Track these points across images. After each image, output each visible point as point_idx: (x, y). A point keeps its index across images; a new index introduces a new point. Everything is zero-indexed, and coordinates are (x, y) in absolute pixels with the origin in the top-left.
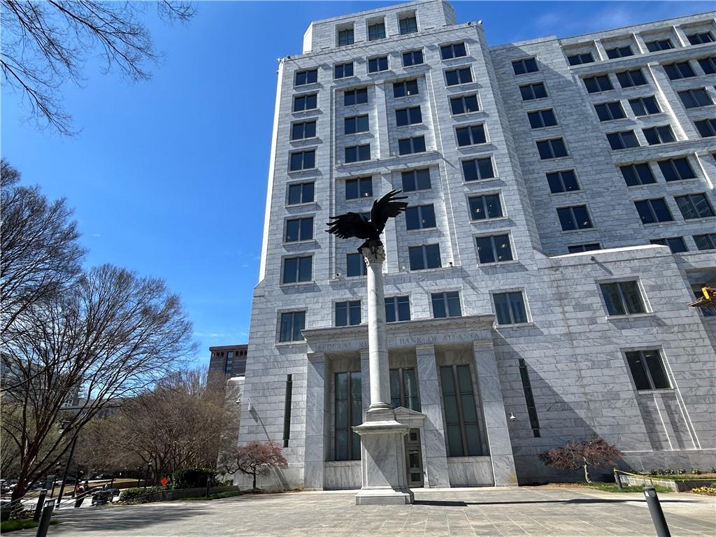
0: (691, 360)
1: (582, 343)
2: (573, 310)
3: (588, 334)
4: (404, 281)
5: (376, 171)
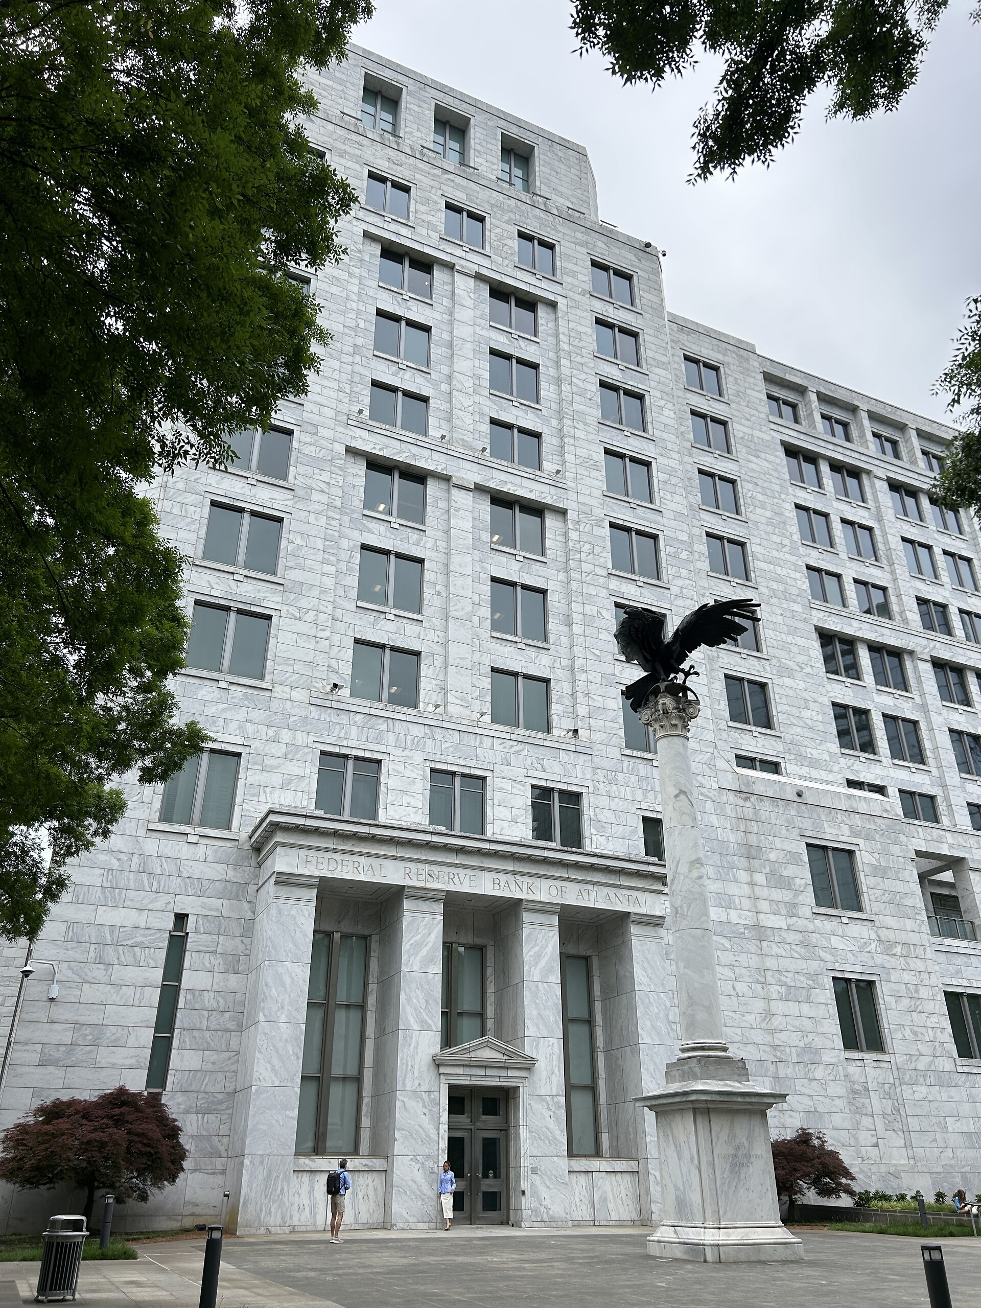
0: (913, 1008)
1: (775, 950)
2: (764, 883)
3: (784, 934)
4: (481, 743)
5: (442, 470)
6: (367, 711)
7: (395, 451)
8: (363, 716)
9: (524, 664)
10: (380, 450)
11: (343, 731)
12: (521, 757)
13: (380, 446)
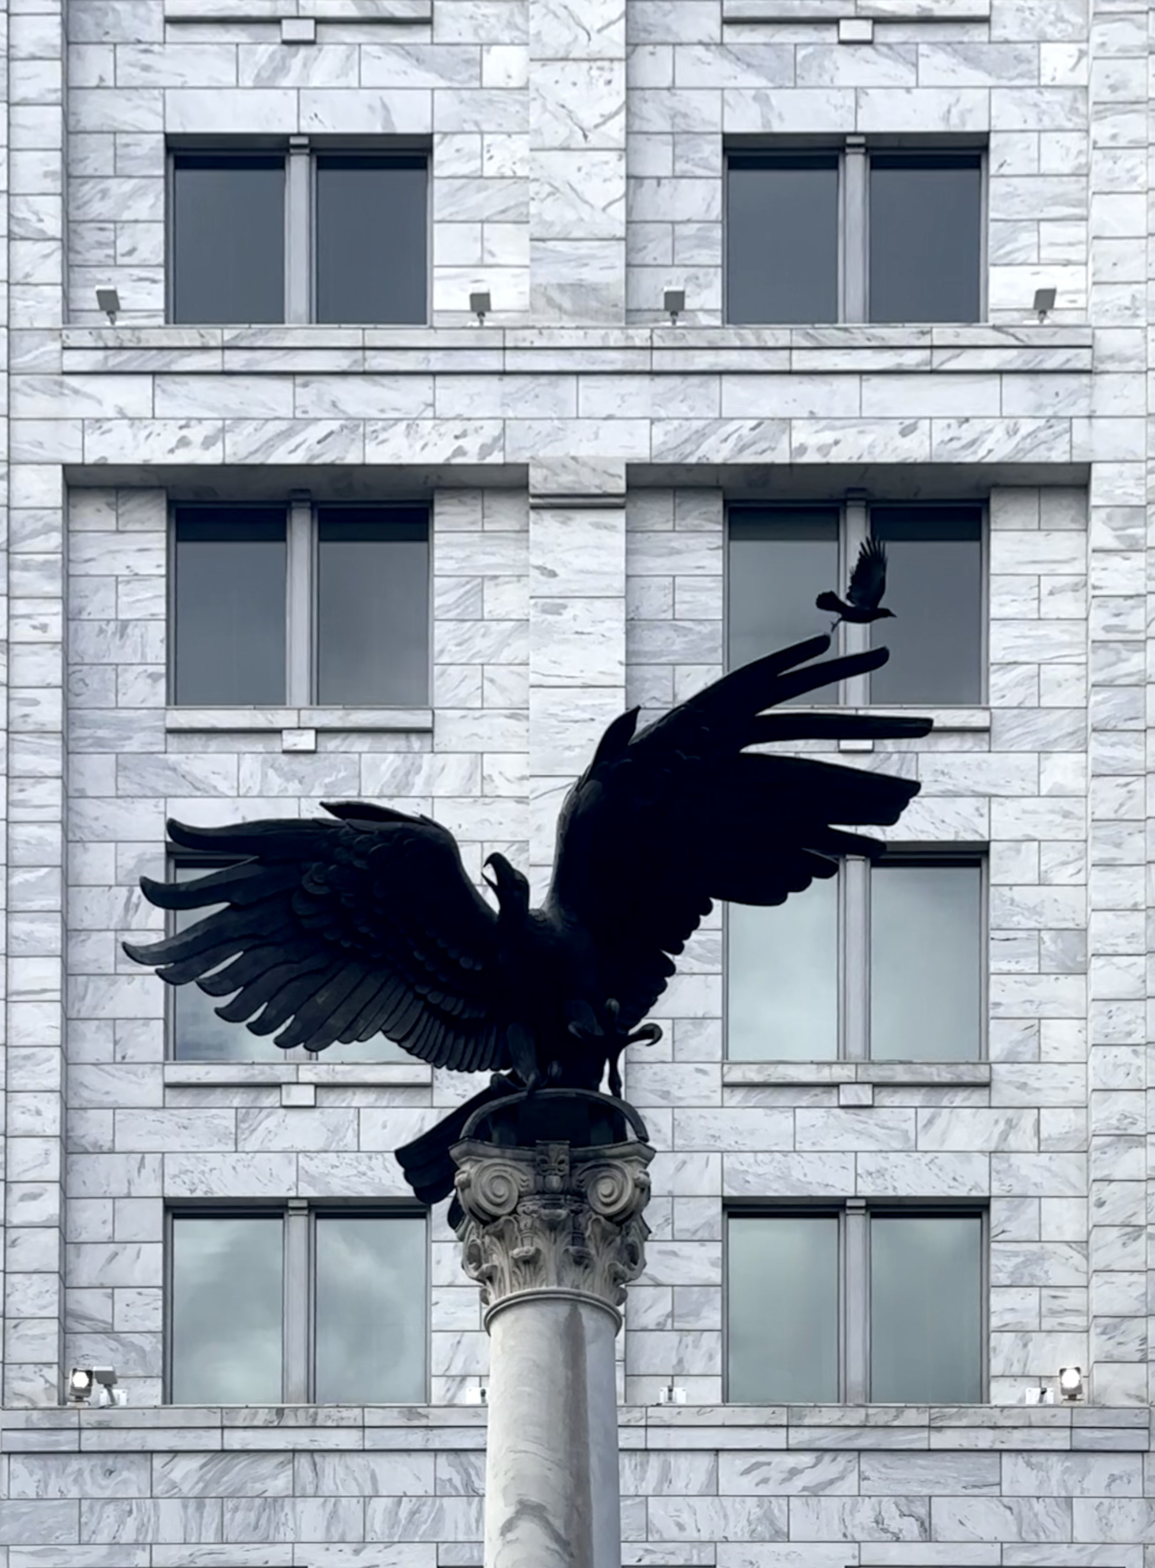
4: (665, 1477)
5: (486, 450)
6: (213, 1441)
7: (273, 428)
8: (201, 1460)
9: (867, 1162)
10: (208, 443)
11: (131, 1523)
12: (835, 1503)
13: (208, 428)
